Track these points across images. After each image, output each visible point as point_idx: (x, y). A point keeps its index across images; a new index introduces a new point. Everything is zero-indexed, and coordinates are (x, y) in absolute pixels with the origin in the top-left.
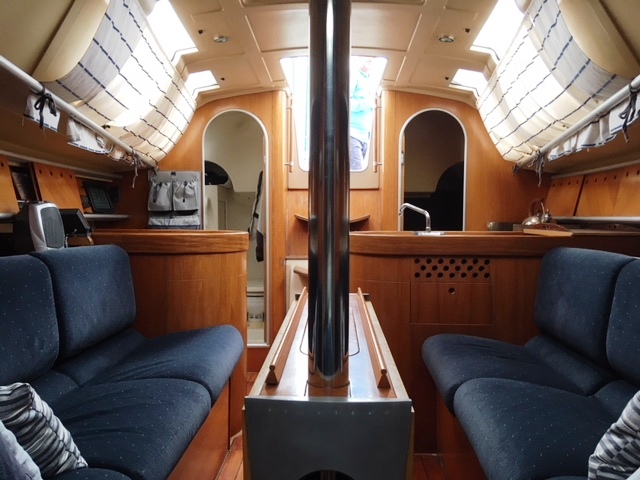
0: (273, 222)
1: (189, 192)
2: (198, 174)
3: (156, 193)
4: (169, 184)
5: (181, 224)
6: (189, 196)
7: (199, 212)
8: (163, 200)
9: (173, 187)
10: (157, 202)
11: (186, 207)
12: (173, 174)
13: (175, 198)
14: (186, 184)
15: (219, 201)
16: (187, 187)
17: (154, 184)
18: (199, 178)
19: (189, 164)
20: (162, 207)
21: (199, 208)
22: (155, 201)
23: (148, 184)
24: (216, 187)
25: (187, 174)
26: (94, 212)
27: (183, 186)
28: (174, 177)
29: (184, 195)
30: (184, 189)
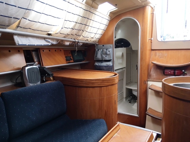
2: (112, 45)
3: (97, 53)
4: (101, 50)
5: (105, 65)
6: (108, 55)
8: (99, 56)
11: (107, 58)
13: (103, 55)
15: (127, 54)
17: (97, 50)
19: (109, 42)
20: (99, 59)
21: (112, 59)
22: (96, 56)
24: (125, 48)
25: (108, 45)
27: (106, 50)
28: (103, 47)
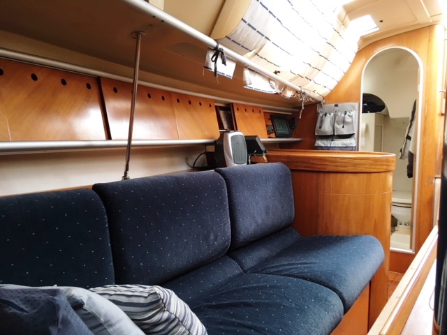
0: (423, 145)
1: (348, 119)
2: (356, 105)
3: (322, 122)
4: (332, 114)
5: (340, 146)
6: (348, 123)
7: (356, 136)
8: (327, 127)
9: (335, 116)
10: (322, 128)
11: (345, 131)
12: (336, 106)
13: (336, 125)
14: (345, 114)
15: (376, 126)
16: (346, 116)
17: (321, 115)
18: (357, 107)
19: (349, 98)
20: (325, 133)
21: (356, 132)
22: (320, 128)
23: (317, 114)
24: (373, 114)
25: (347, 105)
26: (277, 137)
27: (343, 115)
28: (336, 108)
29: (344, 122)
30: (344, 118)
